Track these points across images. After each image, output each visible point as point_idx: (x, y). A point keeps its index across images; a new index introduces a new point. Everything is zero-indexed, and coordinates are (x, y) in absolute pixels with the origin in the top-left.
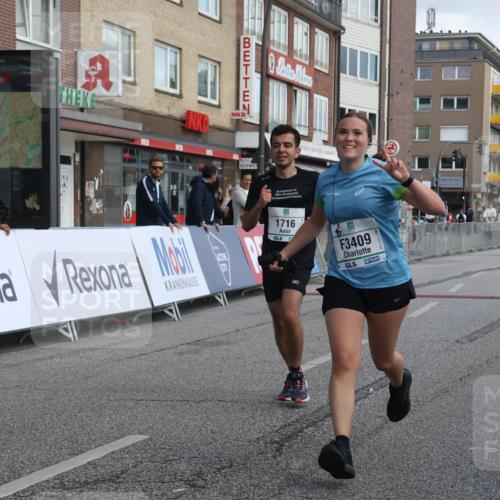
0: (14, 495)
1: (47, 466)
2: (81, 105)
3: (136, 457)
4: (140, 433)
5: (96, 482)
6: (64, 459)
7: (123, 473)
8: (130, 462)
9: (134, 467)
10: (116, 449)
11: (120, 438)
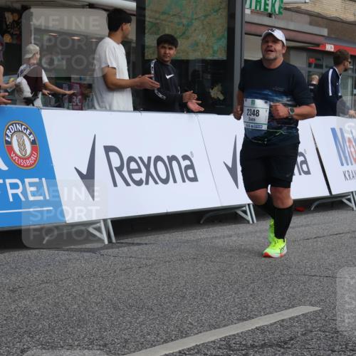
0: (180, 352)
1: (215, 328)
2: (269, 11)
3: (306, 326)
4: (312, 305)
5: (263, 346)
6: (232, 323)
7: (291, 339)
8: (299, 330)
9: (303, 335)
10: (285, 317)
11: (290, 308)
